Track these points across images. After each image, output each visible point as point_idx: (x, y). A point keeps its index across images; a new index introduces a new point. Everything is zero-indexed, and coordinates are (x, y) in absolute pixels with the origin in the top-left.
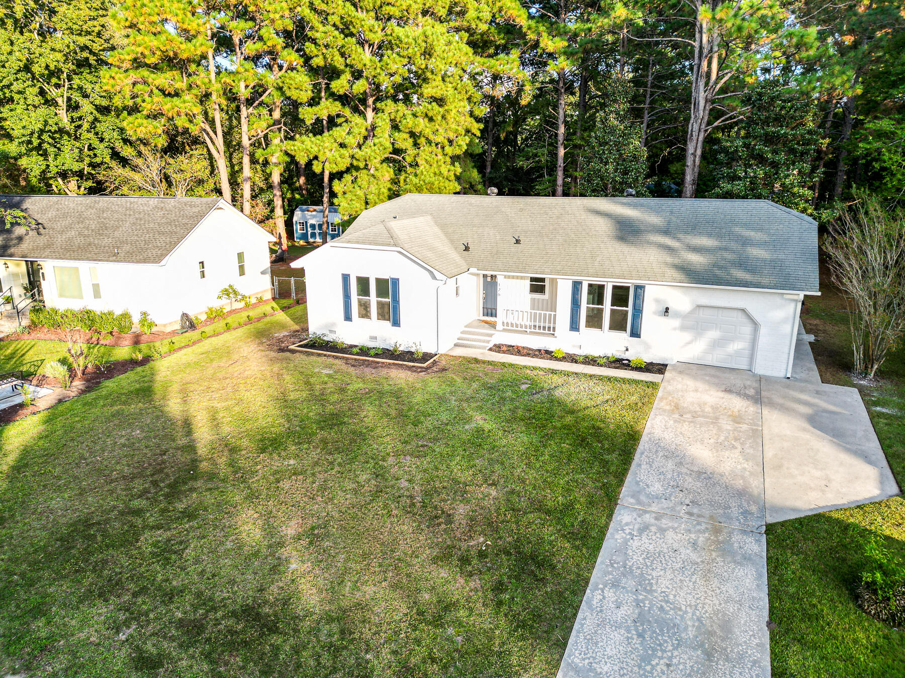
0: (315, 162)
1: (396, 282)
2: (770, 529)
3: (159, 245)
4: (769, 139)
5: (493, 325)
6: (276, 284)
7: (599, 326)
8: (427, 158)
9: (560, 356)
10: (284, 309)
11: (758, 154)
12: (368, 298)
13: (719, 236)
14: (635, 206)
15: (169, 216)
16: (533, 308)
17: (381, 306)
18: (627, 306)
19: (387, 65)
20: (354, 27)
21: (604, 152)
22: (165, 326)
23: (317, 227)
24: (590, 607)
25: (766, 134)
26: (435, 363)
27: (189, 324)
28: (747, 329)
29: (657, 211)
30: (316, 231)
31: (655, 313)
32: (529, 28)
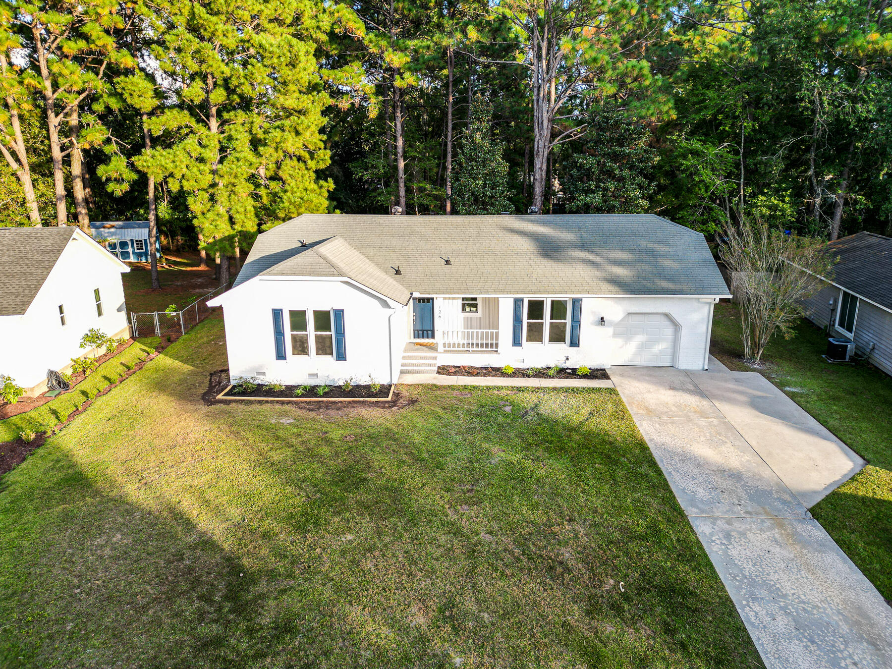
0: (170, 180)
1: (339, 314)
2: (816, 512)
3: (13, 290)
4: (615, 157)
5: (433, 348)
6: (134, 321)
7: (540, 339)
8: (291, 172)
9: (510, 372)
10: (160, 349)
11: (608, 171)
12: (304, 333)
13: (630, 250)
14: (544, 223)
15: (11, 253)
16: (466, 327)
17: (320, 340)
18: (565, 319)
19: (253, 74)
20: (205, 30)
21: (473, 168)
22: (32, 389)
23: (118, 246)
24: (752, 624)
25: (615, 152)
26: (397, 395)
27: (59, 383)
28: (669, 331)
29: (566, 227)
30: (117, 250)
31: (592, 324)
32: (371, 42)
